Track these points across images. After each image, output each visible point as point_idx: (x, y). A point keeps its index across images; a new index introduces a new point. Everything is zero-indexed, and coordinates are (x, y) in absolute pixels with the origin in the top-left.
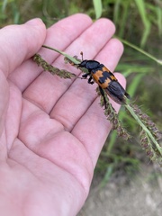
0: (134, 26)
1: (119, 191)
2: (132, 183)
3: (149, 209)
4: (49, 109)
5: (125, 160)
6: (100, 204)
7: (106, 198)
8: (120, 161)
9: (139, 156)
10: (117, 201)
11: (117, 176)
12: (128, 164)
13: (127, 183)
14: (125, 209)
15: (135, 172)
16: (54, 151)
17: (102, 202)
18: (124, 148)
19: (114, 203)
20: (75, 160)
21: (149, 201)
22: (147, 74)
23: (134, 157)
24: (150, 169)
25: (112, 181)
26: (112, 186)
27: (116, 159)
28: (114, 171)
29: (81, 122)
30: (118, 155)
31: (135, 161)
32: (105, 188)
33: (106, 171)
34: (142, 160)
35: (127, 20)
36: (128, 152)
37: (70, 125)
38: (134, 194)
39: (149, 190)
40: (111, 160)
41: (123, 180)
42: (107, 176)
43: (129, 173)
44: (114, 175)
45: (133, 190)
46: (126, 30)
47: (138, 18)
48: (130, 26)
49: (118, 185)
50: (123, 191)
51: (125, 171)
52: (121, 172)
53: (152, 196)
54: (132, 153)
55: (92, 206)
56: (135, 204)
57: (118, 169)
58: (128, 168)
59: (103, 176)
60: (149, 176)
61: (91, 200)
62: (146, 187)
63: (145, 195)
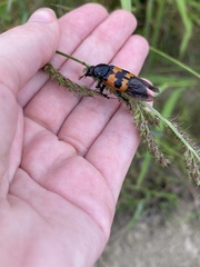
0: (172, 28)
1: (152, 233)
2: (168, 223)
3: (189, 255)
4: (56, 128)
5: (159, 194)
6: (127, 249)
7: (135, 241)
8: (153, 196)
9: (176, 190)
10: (149, 245)
11: (149, 215)
12: (163, 200)
13: (162, 224)
14: (159, 255)
15: (172, 210)
16: (64, 183)
17: (130, 246)
18: (158, 180)
19: (145, 247)
20: (91, 194)
21: (189, 246)
22: (188, 88)
23: (170, 191)
24: (190, 206)
25: (143, 221)
26: (143, 226)
27: (148, 193)
28: (145, 208)
29: (97, 144)
30: (151, 189)
31: (171, 197)
32: (134, 229)
33: (135, 208)
34: (180, 195)
35: (163, 20)
36: (163, 185)
37: (83, 148)
38: (171, 237)
39: (190, 232)
40: (142, 195)
41: (156, 219)
42: (137, 215)
43: (164, 211)
44: (146, 213)
45: (169, 232)
46: (162, 33)
47: (177, 17)
48: (166, 28)
49: (150, 225)
50: (157, 233)
51: (159, 208)
52: (154, 210)
53: (192, 240)
54: (168, 186)
55: (118, 251)
56: (172, 249)
57: (151, 206)
58: (164, 205)
59: (132, 214)
60: (189, 215)
61: (117, 244)
62: (185, 228)
63: (184, 238)
